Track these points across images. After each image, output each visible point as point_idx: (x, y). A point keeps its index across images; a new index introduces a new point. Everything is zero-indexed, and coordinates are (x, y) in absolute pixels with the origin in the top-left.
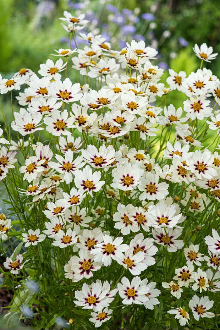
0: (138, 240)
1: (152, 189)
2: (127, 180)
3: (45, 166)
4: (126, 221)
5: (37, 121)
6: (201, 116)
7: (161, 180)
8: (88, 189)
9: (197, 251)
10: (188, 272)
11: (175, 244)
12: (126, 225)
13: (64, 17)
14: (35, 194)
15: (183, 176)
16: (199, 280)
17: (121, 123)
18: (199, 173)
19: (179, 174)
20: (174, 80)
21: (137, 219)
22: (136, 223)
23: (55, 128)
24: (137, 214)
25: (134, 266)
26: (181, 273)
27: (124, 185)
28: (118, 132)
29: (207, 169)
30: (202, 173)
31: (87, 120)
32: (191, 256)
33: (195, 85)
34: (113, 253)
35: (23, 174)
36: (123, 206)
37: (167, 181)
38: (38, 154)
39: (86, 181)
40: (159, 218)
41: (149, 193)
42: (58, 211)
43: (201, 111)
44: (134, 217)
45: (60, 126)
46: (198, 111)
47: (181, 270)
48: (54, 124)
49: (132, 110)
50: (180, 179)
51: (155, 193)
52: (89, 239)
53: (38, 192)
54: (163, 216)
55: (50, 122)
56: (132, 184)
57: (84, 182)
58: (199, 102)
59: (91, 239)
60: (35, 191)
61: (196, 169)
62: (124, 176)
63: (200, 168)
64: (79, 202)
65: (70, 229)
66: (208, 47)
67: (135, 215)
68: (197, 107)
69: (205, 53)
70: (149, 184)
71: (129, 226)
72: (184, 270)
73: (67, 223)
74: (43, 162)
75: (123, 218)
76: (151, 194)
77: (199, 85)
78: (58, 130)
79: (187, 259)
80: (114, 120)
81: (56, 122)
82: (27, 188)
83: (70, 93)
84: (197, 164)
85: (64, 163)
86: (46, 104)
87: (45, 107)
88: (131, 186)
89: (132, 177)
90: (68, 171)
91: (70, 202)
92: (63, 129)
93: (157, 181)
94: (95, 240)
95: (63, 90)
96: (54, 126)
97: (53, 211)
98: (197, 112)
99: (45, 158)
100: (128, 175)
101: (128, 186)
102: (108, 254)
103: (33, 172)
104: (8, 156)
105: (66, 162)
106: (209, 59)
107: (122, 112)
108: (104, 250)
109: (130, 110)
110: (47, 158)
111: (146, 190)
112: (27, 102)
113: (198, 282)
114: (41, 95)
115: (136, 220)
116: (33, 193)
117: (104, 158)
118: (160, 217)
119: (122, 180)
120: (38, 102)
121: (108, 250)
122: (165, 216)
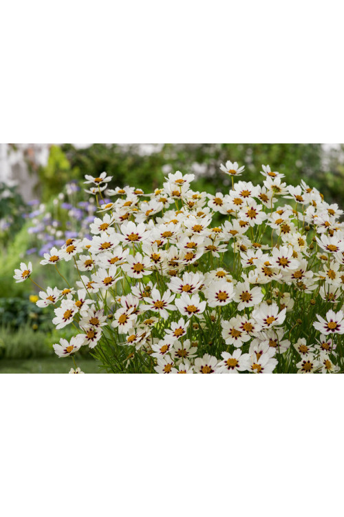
0: (254, 347)
1: (246, 297)
2: (221, 296)
3: (136, 312)
4: (235, 334)
5: (112, 273)
6: (258, 220)
7: (252, 286)
8: (192, 313)
9: (305, 344)
10: (309, 362)
11: (282, 345)
12: (236, 338)
13: (87, 180)
14: (136, 342)
15: (270, 276)
16: (324, 363)
17: (193, 247)
18: (284, 267)
19: (266, 275)
20: (214, 203)
21: (245, 328)
22: (245, 332)
23: (135, 272)
24: (243, 324)
25: (263, 369)
26: (303, 365)
27: (221, 301)
28: (194, 257)
29: (289, 262)
30: (286, 267)
31: (160, 256)
32: (302, 349)
33: (242, 195)
34: (238, 366)
35: (117, 328)
36: (226, 322)
37: (258, 285)
38: (124, 304)
39: (187, 307)
40: (265, 320)
41: (245, 302)
42: (165, 350)
43: (257, 216)
44: (241, 327)
45: (138, 268)
46: (255, 218)
47: (301, 363)
48: (132, 268)
49: (199, 232)
50: (268, 279)
51: (251, 300)
52: (202, 367)
53: (138, 339)
54: (268, 317)
55: (127, 269)
56: (228, 297)
57: (186, 308)
58: (252, 209)
59: (204, 366)
60: (135, 340)
61: (280, 265)
62: (217, 294)
63: (283, 263)
64: (184, 332)
65: (181, 364)
66: (233, 163)
67: (242, 325)
68: (252, 214)
69: (232, 169)
70: (241, 293)
71: (239, 338)
72: (304, 362)
73: (177, 360)
74: (132, 310)
75: (230, 334)
76: (248, 302)
77: (246, 194)
78: (138, 272)
79: (300, 353)
80: (185, 247)
81: (133, 266)
82: (124, 341)
83: (137, 234)
84: (278, 260)
85: (154, 302)
86: (113, 257)
87: (114, 259)
88: (227, 300)
89: (225, 292)
90: (161, 308)
91: (175, 335)
92: (142, 271)
93: (248, 288)
94: (208, 366)
95: (130, 234)
96: (133, 270)
97: (160, 351)
98: (253, 219)
99: (131, 306)
100: (220, 292)
101: (225, 301)
102: (233, 368)
103: (126, 322)
104: (96, 316)
105: (156, 301)
106: (238, 173)
107: (190, 237)
108: (227, 366)
109: (197, 233)
110: (133, 305)
111: (241, 300)
112: (86, 267)
113: (325, 366)
114: (105, 250)
115: (244, 330)
116: (134, 342)
117: (190, 285)
118: (266, 318)
119: (217, 298)
120: (105, 257)
121: (232, 365)
122: (270, 316)
